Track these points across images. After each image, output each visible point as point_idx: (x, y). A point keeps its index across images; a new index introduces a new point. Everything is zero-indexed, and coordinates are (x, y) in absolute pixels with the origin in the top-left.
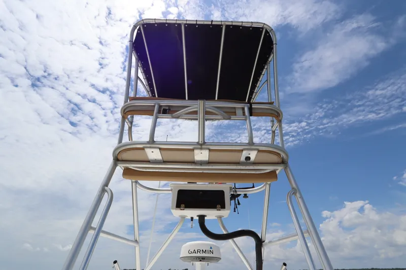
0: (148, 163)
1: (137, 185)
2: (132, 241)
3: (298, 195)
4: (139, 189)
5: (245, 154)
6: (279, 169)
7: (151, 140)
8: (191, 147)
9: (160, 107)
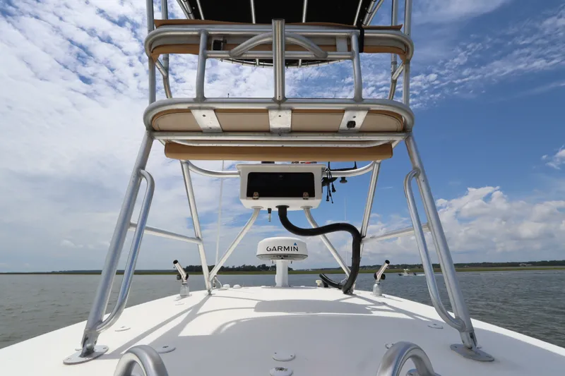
0: (200, 134)
1: (190, 167)
2: (192, 238)
3: (421, 177)
4: (194, 173)
5: (347, 117)
6: (397, 140)
7: (199, 96)
8: (263, 107)
9: (209, 37)
